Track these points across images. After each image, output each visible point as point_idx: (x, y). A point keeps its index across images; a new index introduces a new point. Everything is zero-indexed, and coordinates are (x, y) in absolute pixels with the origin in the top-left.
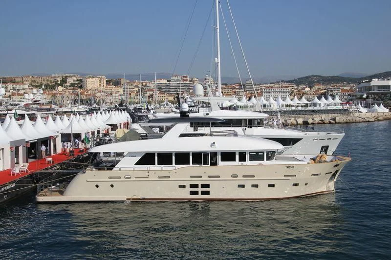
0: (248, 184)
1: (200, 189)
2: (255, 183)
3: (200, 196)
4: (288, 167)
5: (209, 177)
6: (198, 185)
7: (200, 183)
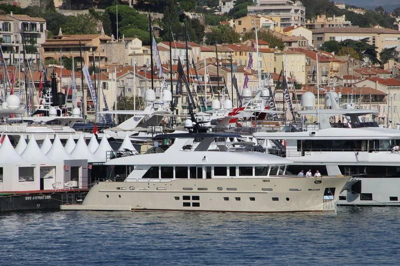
0: (232, 197)
1: (191, 201)
2: (238, 196)
3: (191, 208)
4: (264, 181)
5: (199, 189)
6: (189, 196)
7: (191, 195)
